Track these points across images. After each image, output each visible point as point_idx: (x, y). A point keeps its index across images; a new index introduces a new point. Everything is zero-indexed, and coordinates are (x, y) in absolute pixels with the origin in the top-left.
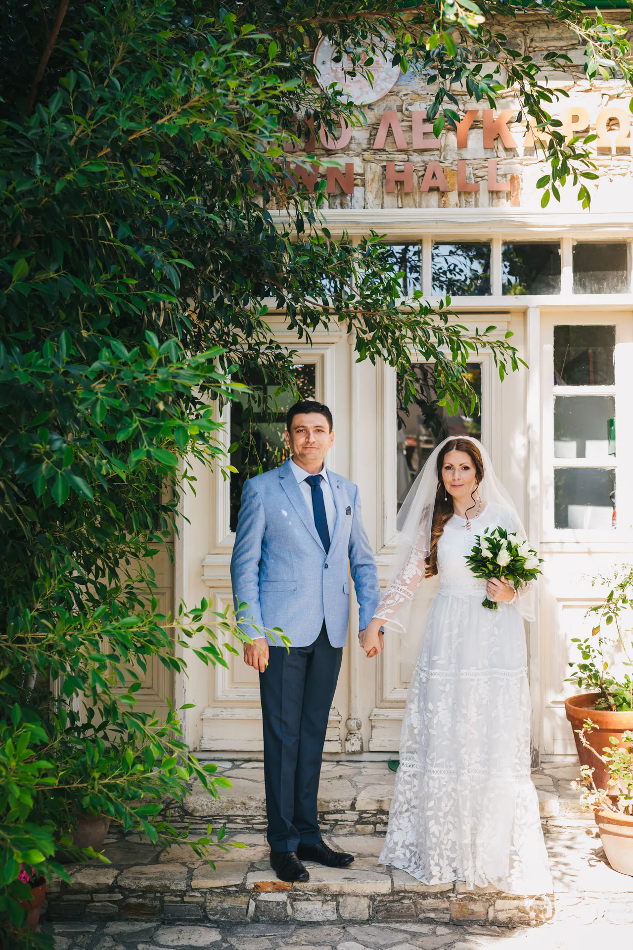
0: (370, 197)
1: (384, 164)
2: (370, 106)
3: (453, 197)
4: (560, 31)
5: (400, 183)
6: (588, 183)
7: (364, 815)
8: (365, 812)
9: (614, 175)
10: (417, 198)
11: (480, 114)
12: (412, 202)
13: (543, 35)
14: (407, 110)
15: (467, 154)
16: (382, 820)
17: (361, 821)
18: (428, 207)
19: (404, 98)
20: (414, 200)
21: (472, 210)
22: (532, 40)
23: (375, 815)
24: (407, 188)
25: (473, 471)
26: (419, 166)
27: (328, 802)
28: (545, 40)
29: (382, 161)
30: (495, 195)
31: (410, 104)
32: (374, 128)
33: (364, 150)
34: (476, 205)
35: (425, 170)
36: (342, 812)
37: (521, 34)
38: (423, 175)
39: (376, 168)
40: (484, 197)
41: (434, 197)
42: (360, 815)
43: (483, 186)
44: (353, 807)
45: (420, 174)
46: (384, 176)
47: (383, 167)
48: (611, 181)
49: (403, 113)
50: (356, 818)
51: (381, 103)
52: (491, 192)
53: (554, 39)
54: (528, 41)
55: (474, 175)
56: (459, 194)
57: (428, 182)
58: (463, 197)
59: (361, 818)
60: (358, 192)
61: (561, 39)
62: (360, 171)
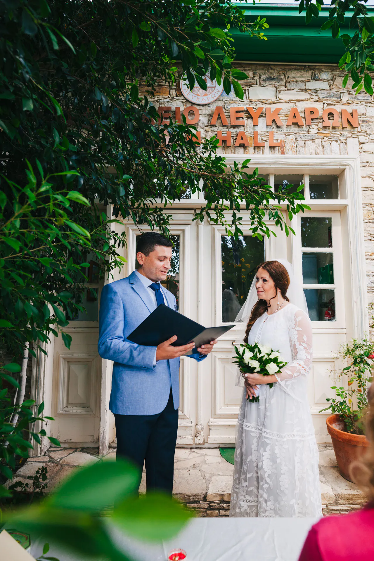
1: (216, 133)
2: (208, 105)
3: (251, 149)
4: (302, 74)
5: (224, 142)
7: (212, 504)
8: (213, 502)
9: (332, 141)
10: (233, 150)
11: (264, 110)
12: (230, 152)
13: (293, 75)
14: (227, 107)
15: (258, 129)
16: (223, 507)
17: (210, 508)
18: (238, 154)
19: (226, 102)
20: (231, 151)
21: (261, 155)
22: (288, 77)
23: (219, 504)
24: (228, 145)
26: (234, 135)
27: (189, 496)
28: (294, 77)
29: (215, 131)
30: (272, 149)
31: (229, 105)
32: (211, 116)
33: (205, 126)
34: (263, 154)
35: (237, 136)
36: (198, 502)
37: (283, 75)
38: (236, 139)
39: (212, 135)
40: (267, 150)
41: (241, 150)
42: (209, 504)
43: (267, 145)
44: (205, 499)
45: (234, 138)
47: (215, 134)
48: (330, 144)
49: (225, 109)
50: (207, 506)
51: (214, 104)
52: (271, 147)
53: (299, 77)
54: (286, 77)
55: (262, 139)
56: (254, 149)
57: (239, 142)
58: (256, 150)
59: (210, 506)
61: (302, 77)
62: (204, 136)
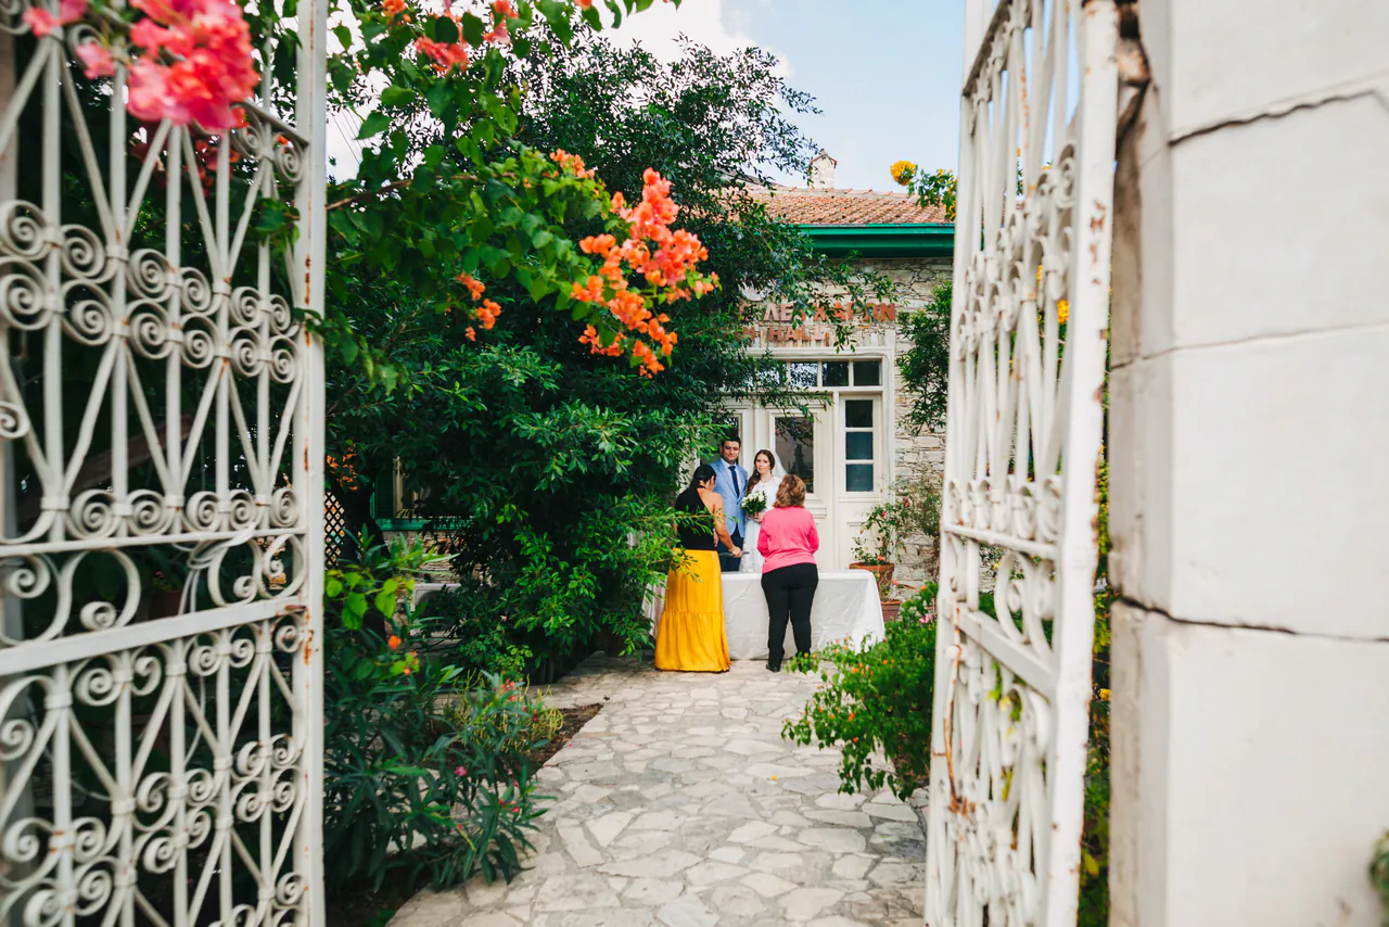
0: (763, 342)
1: (769, 327)
2: (762, 301)
3: (800, 342)
5: (776, 336)
6: (854, 344)
10: (784, 342)
14: (778, 302)
15: (806, 323)
18: (788, 347)
20: (782, 343)
21: (808, 348)
24: (779, 338)
25: (769, 463)
26: (784, 328)
30: (818, 343)
32: (764, 311)
34: (810, 346)
35: (787, 330)
38: (786, 333)
39: (765, 329)
40: (813, 343)
41: (791, 342)
43: (813, 338)
46: (768, 333)
47: (768, 329)
49: (776, 304)
52: (817, 341)
55: (809, 332)
56: (802, 341)
57: (789, 336)
58: (804, 342)
60: (757, 340)
62: (758, 331)
